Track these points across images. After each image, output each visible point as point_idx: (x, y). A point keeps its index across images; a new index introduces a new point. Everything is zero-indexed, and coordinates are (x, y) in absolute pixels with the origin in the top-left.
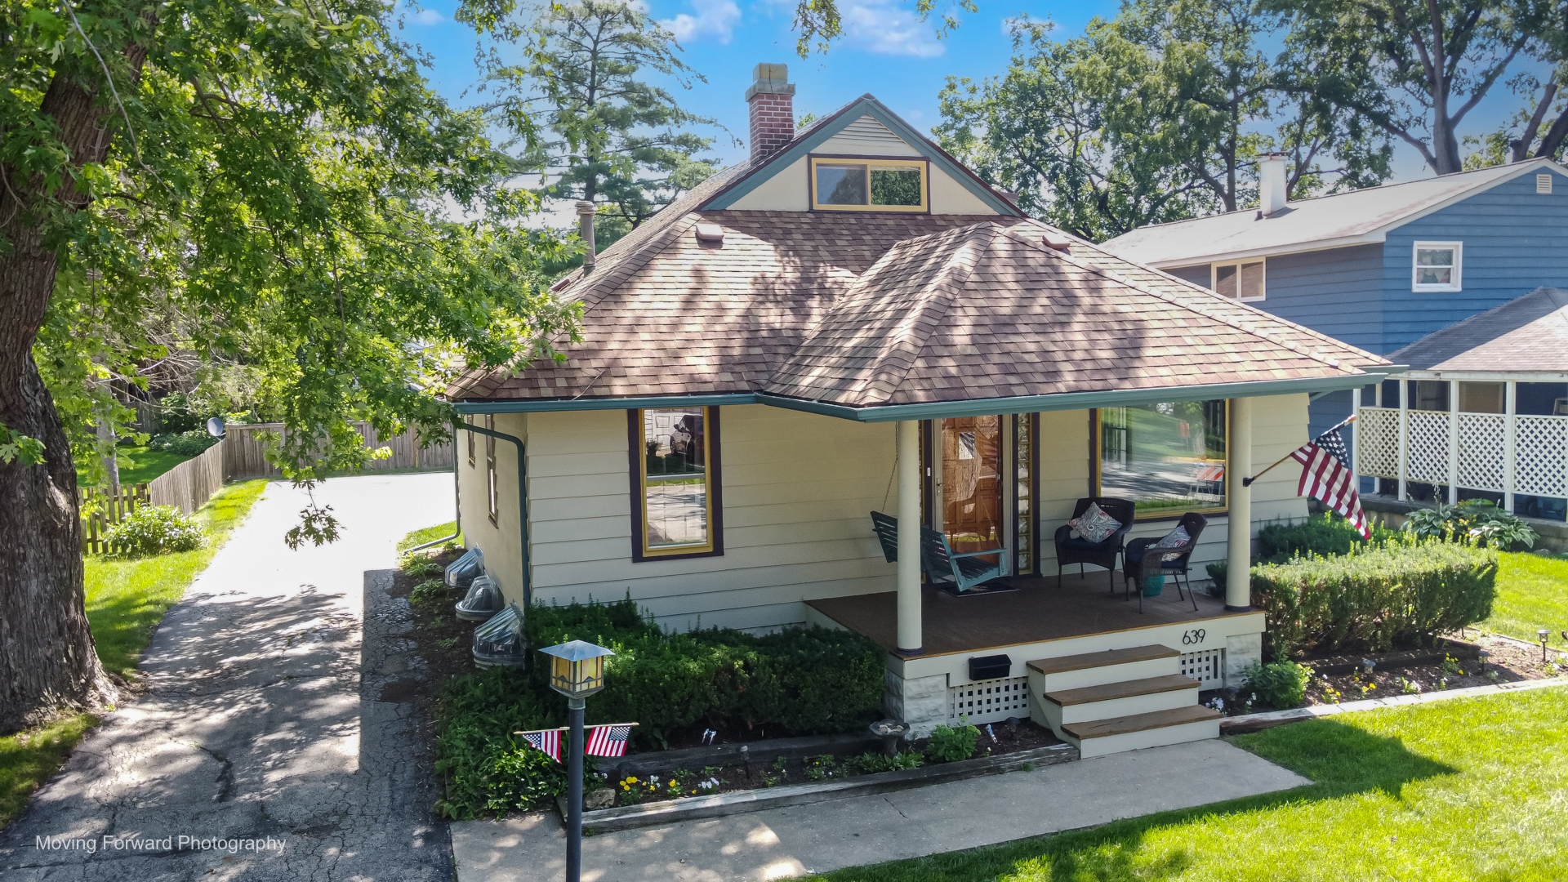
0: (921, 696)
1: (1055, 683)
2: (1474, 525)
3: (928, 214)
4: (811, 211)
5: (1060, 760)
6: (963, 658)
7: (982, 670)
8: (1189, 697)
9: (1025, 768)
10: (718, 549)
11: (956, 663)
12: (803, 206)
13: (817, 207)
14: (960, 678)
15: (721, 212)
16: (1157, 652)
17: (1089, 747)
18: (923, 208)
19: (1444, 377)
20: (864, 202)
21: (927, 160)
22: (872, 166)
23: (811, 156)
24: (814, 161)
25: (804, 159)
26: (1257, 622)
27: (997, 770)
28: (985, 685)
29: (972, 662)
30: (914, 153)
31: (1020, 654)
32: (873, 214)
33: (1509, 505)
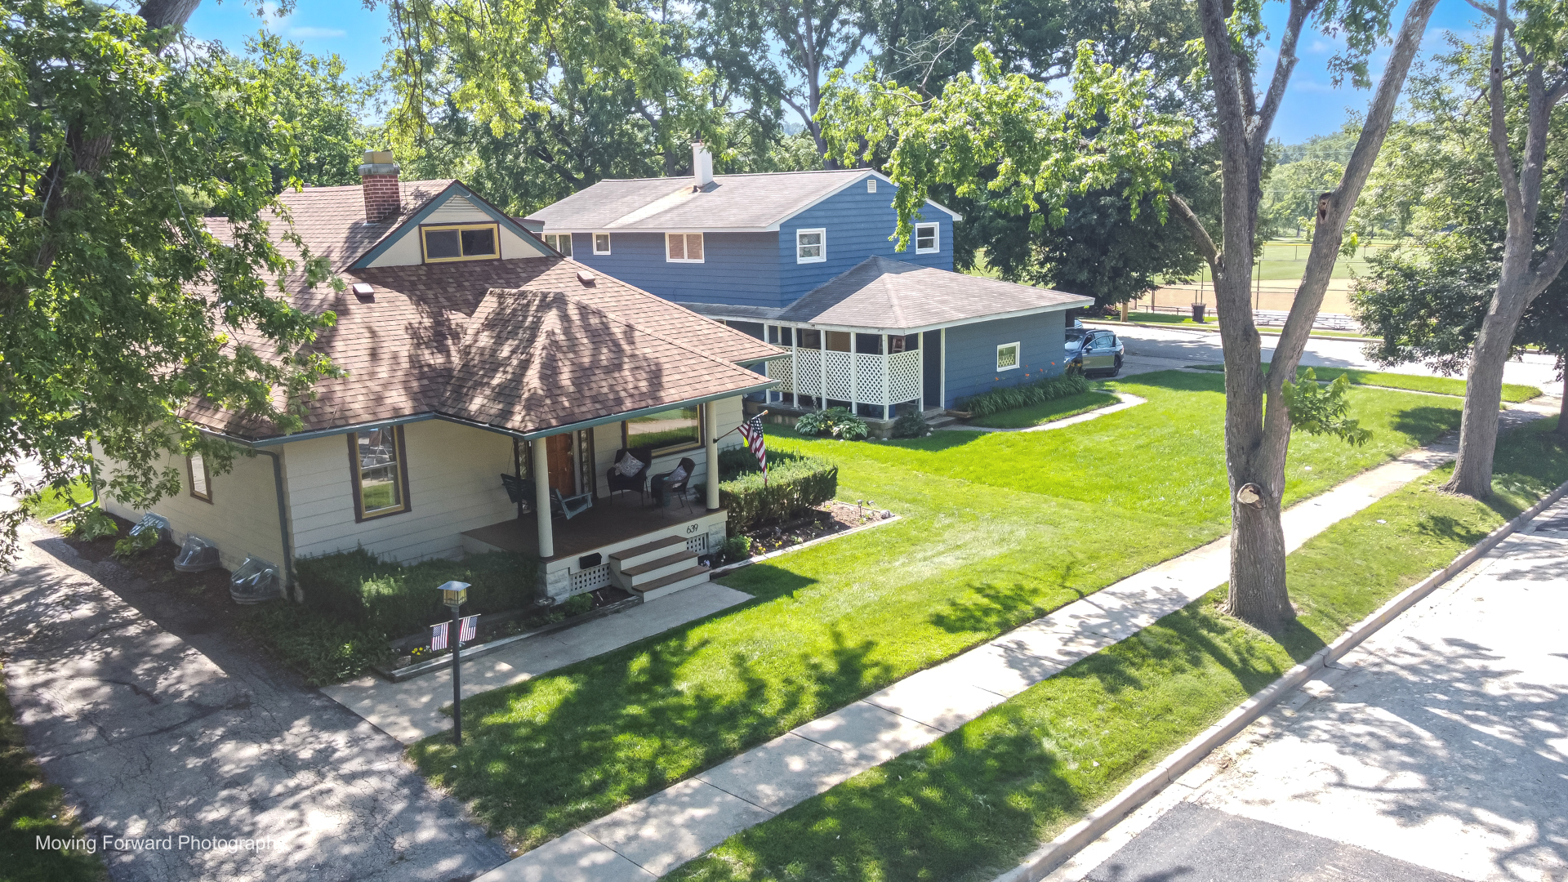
0: (556, 582)
1: (626, 564)
2: (835, 424)
3: (500, 260)
4: (424, 264)
5: (635, 604)
6: (577, 557)
7: (588, 563)
8: (693, 563)
9: (618, 611)
10: (408, 509)
11: (572, 561)
12: (419, 262)
13: (428, 261)
14: (575, 569)
15: (364, 270)
16: (675, 540)
17: (648, 596)
18: (496, 256)
19: (817, 328)
20: (459, 256)
21: (497, 222)
22: (461, 228)
23: (420, 226)
24: (424, 229)
25: (416, 229)
26: (723, 516)
27: (604, 615)
28: (587, 571)
29: (581, 559)
30: (489, 219)
31: (606, 551)
32: (465, 263)
33: (854, 410)
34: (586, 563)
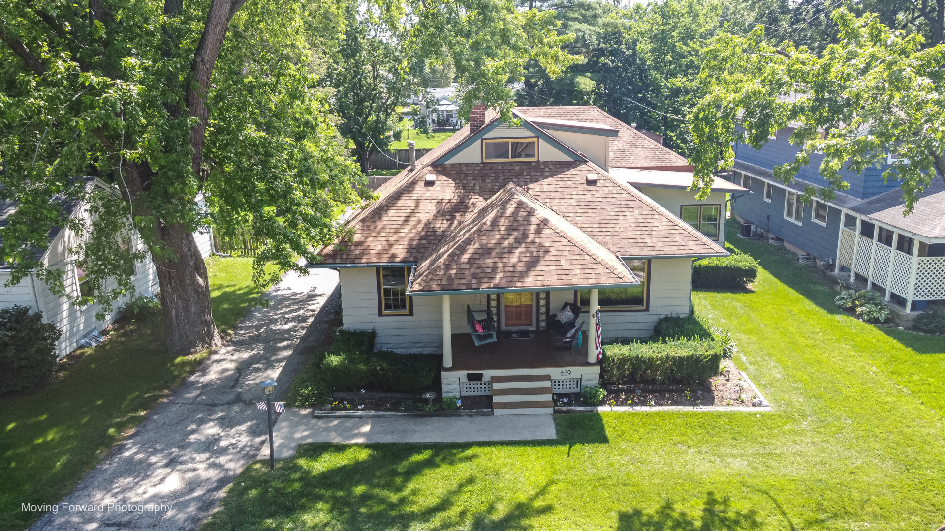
0: (449, 384)
1: (496, 386)
2: (861, 306)
3: (538, 161)
4: (483, 162)
5: (485, 415)
6: (466, 372)
8: (548, 398)
9: (471, 416)
11: (463, 374)
12: (480, 161)
13: (485, 161)
14: (464, 379)
15: (442, 165)
16: (547, 378)
17: (497, 412)
18: (536, 159)
19: (873, 222)
20: (508, 157)
21: (538, 138)
22: (510, 141)
23: (482, 139)
24: (484, 141)
25: (480, 141)
26: (597, 370)
27: (460, 416)
28: (472, 383)
29: (468, 375)
30: (533, 135)
31: (488, 374)
32: (511, 163)
33: (887, 297)
34: (471, 377)
